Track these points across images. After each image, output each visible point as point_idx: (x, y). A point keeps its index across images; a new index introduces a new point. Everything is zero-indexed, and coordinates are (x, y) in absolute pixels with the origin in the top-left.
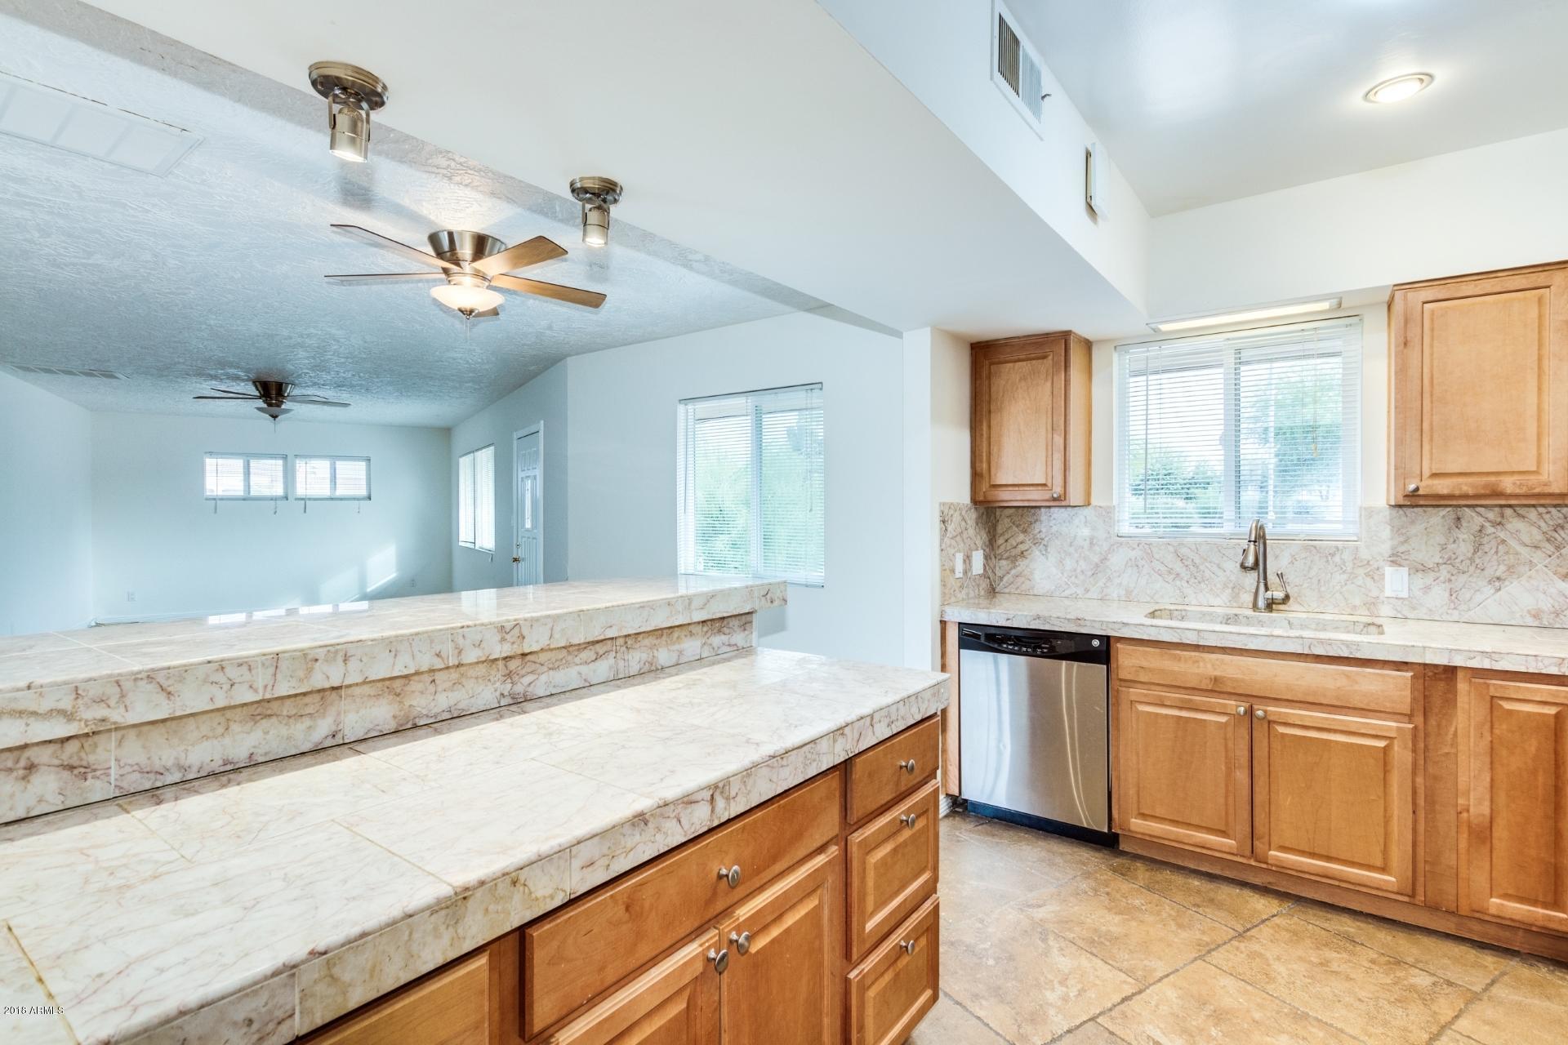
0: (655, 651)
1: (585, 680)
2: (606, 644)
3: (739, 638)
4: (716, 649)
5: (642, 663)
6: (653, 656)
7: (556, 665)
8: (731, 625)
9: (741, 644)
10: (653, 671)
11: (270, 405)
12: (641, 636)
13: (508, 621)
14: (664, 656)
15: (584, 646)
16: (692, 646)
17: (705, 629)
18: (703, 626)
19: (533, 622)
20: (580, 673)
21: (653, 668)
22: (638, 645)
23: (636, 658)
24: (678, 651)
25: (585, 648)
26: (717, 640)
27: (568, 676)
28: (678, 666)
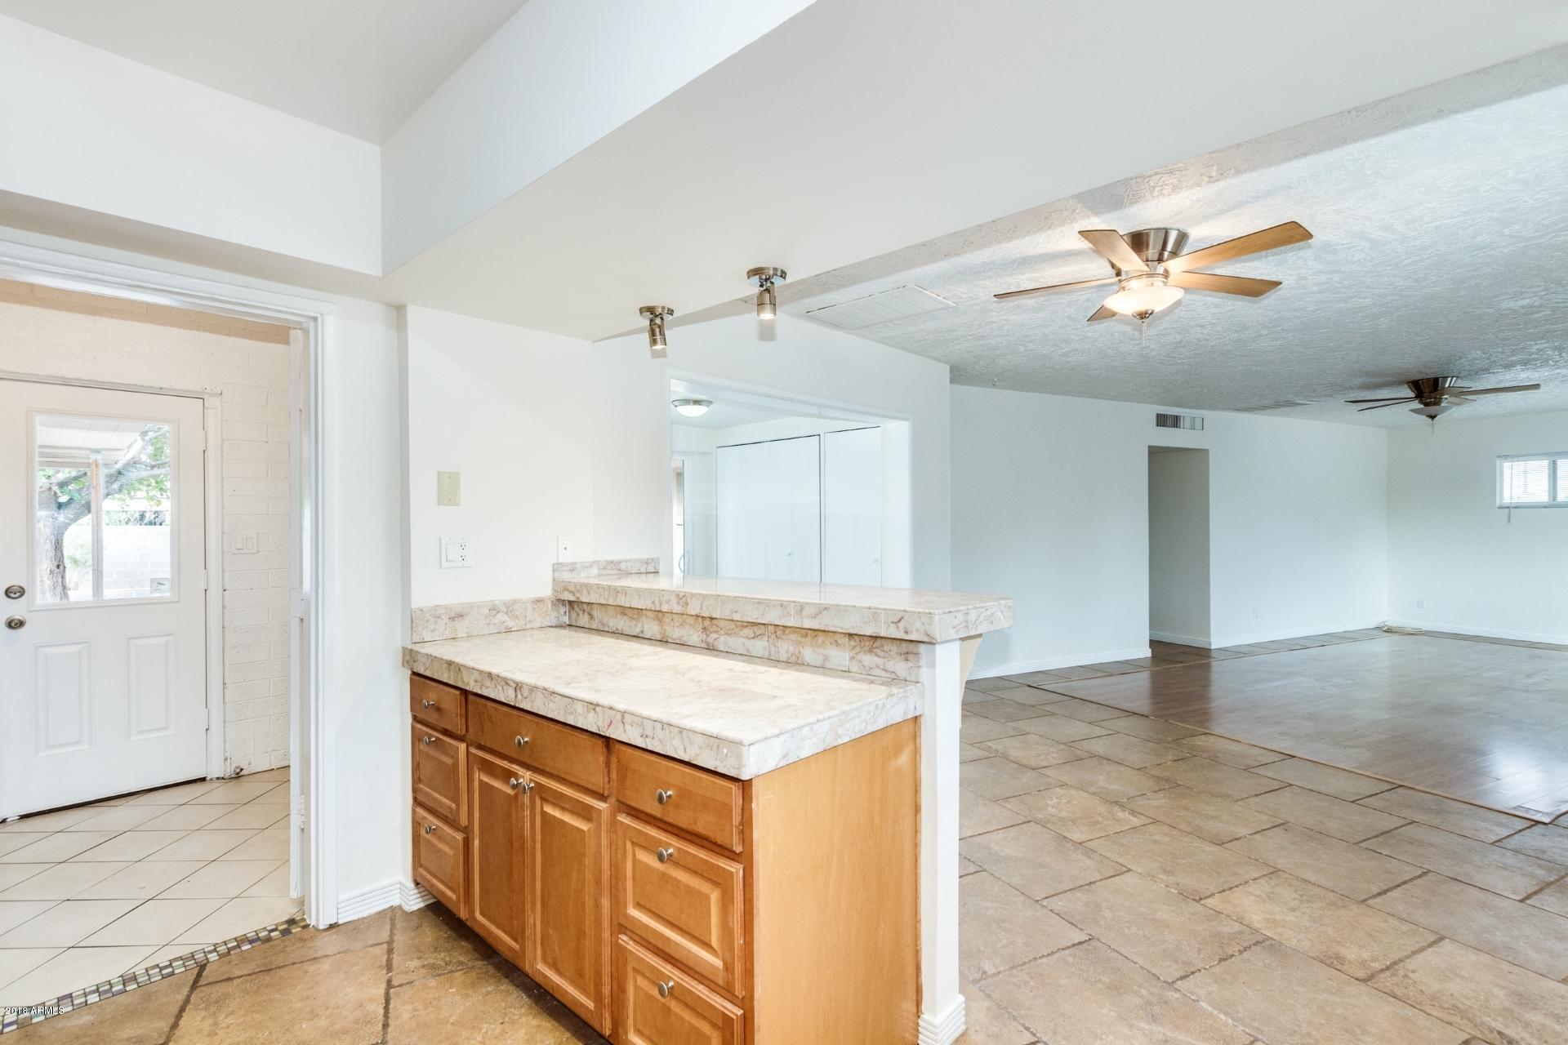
0: (801, 648)
1: (748, 651)
2: (760, 628)
3: (899, 667)
4: (867, 668)
5: (790, 653)
6: (799, 651)
7: (730, 632)
8: (886, 648)
9: (902, 673)
10: (796, 663)
11: (1426, 405)
12: (789, 630)
13: (681, 592)
14: (809, 654)
15: (747, 624)
16: (840, 656)
17: (853, 643)
18: (849, 639)
19: (693, 595)
20: (744, 644)
21: (800, 662)
22: (785, 637)
23: (785, 648)
24: (823, 655)
25: (747, 626)
26: (868, 659)
27: (737, 643)
28: (822, 669)
